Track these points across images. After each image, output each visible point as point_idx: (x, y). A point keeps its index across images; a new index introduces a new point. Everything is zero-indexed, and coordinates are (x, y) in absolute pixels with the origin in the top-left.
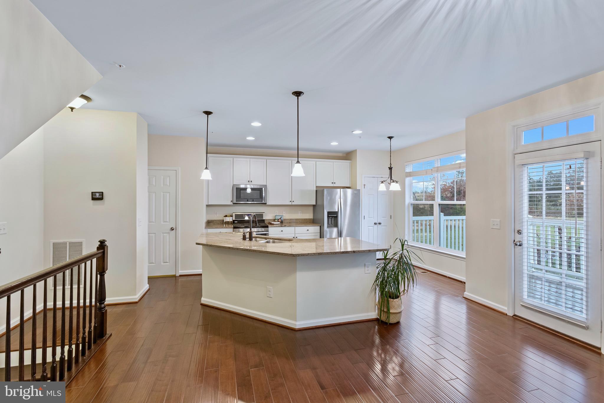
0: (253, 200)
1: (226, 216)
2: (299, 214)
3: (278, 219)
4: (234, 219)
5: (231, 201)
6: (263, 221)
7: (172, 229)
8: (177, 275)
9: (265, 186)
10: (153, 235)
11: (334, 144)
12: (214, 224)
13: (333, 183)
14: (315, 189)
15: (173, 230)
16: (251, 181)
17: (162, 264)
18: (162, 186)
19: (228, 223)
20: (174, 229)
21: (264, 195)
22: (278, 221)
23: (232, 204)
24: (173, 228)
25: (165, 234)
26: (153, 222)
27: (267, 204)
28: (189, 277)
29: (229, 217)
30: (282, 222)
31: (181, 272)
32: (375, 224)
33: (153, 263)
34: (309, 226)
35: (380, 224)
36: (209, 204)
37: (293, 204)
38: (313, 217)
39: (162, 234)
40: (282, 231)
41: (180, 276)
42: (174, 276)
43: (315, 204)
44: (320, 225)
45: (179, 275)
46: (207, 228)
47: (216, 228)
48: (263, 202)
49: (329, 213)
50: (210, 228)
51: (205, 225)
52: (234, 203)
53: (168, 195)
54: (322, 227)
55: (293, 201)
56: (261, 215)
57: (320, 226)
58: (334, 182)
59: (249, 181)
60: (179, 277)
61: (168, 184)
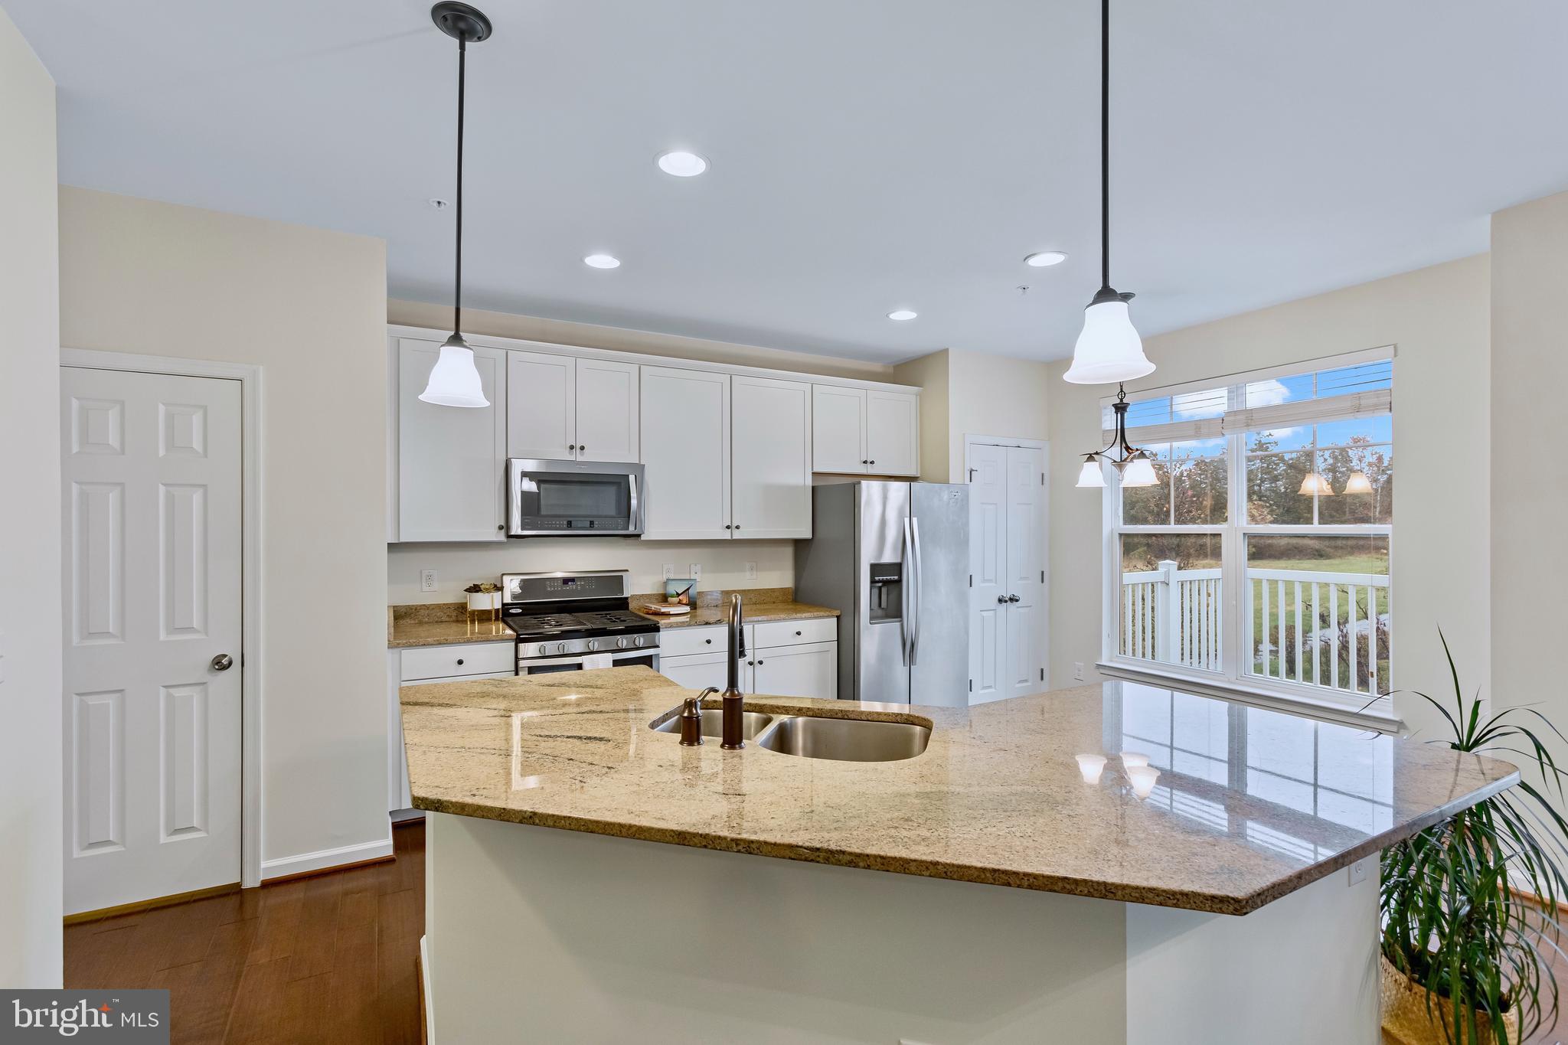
0: (592, 523)
1: (475, 589)
2: (748, 574)
3: (678, 595)
4: (508, 600)
5: (501, 528)
6: (623, 604)
7: (220, 664)
8: (250, 882)
9: (639, 469)
10: (111, 701)
11: (903, 315)
12: (421, 623)
13: (865, 462)
14: (809, 482)
15: (224, 668)
16: (582, 448)
17: (163, 839)
18: (162, 453)
19: (484, 616)
20: (230, 663)
21: (634, 502)
22: (680, 603)
23: (501, 537)
24: (225, 661)
25: (177, 693)
26: (107, 634)
27: (643, 538)
28: (314, 882)
29: (488, 591)
30: (693, 604)
31: (271, 865)
32: (1000, 601)
33: (108, 843)
34: (802, 619)
35: (1017, 601)
36: (402, 540)
37: (737, 535)
38: (796, 584)
39: (163, 691)
40: (709, 642)
41: (268, 885)
42: (234, 891)
43: (809, 536)
44: (838, 613)
45: (258, 884)
46: (397, 646)
47: (440, 644)
48: (631, 530)
49: (875, 569)
50: (410, 646)
51: (389, 634)
52: (509, 536)
53: (197, 498)
54: (847, 621)
55: (737, 527)
56: (615, 580)
57: (838, 617)
58: (869, 460)
59: (572, 447)
60: (262, 893)
61: (197, 444)
